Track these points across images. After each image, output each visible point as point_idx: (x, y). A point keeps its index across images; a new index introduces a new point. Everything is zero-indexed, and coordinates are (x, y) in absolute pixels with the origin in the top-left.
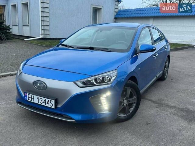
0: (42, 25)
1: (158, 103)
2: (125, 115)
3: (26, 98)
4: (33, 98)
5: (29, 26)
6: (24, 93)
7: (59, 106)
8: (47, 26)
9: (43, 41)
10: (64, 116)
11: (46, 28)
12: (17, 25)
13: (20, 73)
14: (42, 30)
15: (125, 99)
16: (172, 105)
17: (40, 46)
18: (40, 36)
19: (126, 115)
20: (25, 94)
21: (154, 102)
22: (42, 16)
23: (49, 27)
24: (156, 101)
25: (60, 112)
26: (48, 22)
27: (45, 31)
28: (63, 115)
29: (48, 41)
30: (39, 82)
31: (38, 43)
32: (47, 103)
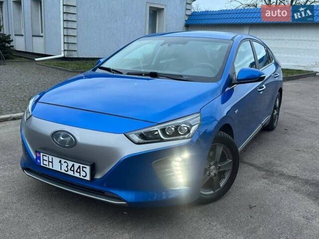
0: (64, 36)
1: (266, 171)
2: (212, 192)
3: (39, 161)
4: (52, 162)
5: (42, 36)
6: (36, 152)
7: (98, 177)
8: (73, 37)
9: (67, 62)
10: (106, 193)
11: (72, 40)
12: (22, 35)
13: (28, 116)
14: (65, 43)
15: (212, 163)
16: (290, 174)
17: (61, 70)
18: (61, 54)
19: (214, 191)
20: (38, 154)
21: (259, 168)
22: (64, 21)
23: (76, 38)
24: (262, 166)
25: (98, 188)
26: (74, 30)
27: (70, 45)
28: (104, 193)
29: (74, 62)
30: (62, 133)
31: (58, 66)
32: (77, 171)
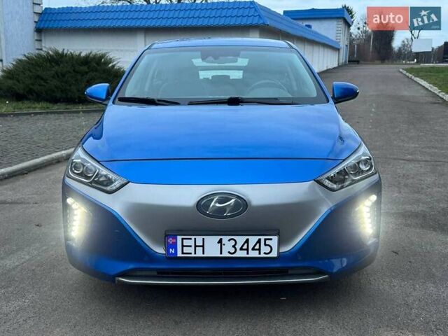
3: (172, 251)
4: (203, 246)
6: (168, 237)
7: (285, 249)
20: (171, 239)
30: (216, 197)
32: (253, 249)
